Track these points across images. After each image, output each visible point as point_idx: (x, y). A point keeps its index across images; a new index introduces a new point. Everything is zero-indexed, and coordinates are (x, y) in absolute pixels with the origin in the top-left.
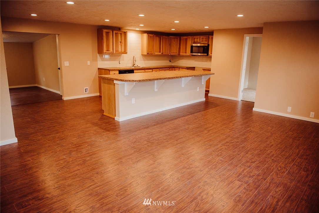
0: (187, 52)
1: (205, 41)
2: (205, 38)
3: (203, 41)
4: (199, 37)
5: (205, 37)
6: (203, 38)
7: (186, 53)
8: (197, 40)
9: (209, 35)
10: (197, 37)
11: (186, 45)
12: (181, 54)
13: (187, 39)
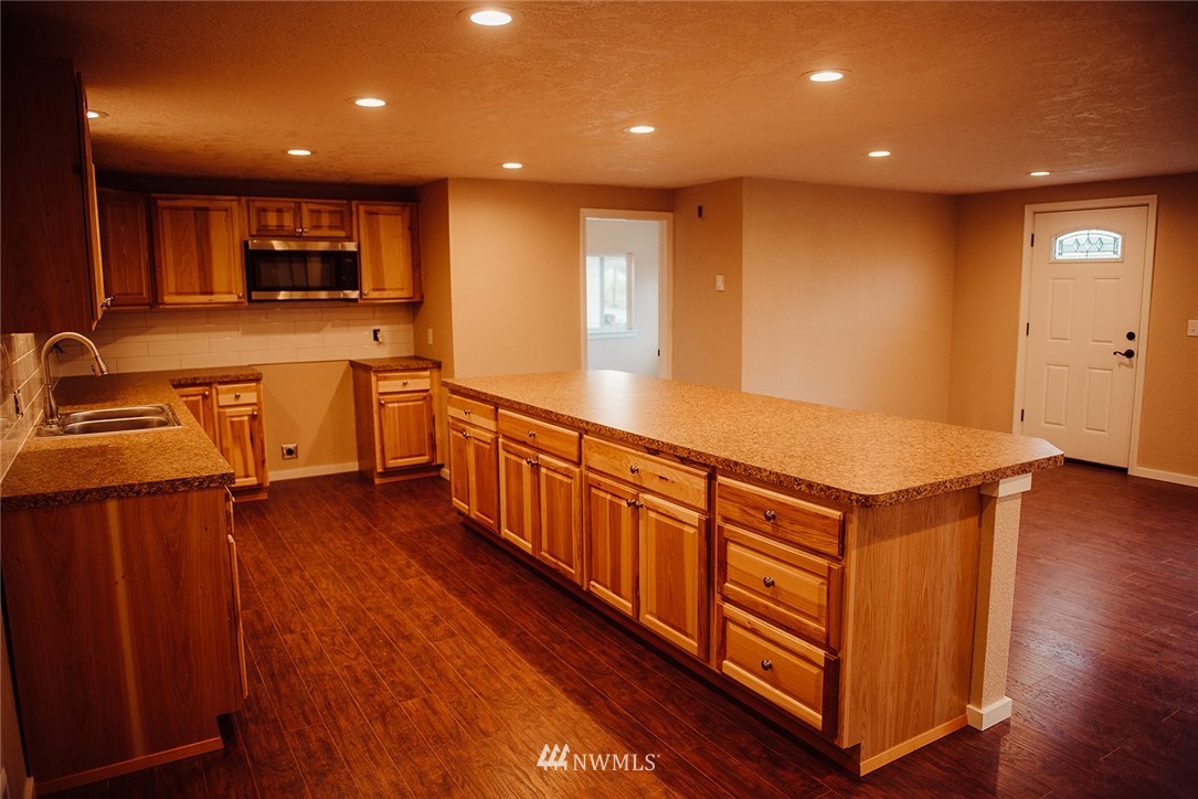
0: (216, 289)
1: (331, 227)
2: (330, 212)
3: (318, 227)
4: (289, 203)
5: (332, 208)
6: (319, 212)
7: (212, 293)
8: (280, 219)
9: (350, 199)
10: (279, 205)
11: (199, 247)
12: (168, 299)
13: (207, 209)
